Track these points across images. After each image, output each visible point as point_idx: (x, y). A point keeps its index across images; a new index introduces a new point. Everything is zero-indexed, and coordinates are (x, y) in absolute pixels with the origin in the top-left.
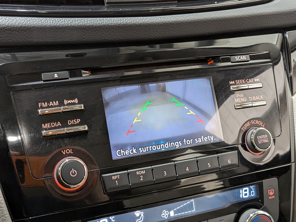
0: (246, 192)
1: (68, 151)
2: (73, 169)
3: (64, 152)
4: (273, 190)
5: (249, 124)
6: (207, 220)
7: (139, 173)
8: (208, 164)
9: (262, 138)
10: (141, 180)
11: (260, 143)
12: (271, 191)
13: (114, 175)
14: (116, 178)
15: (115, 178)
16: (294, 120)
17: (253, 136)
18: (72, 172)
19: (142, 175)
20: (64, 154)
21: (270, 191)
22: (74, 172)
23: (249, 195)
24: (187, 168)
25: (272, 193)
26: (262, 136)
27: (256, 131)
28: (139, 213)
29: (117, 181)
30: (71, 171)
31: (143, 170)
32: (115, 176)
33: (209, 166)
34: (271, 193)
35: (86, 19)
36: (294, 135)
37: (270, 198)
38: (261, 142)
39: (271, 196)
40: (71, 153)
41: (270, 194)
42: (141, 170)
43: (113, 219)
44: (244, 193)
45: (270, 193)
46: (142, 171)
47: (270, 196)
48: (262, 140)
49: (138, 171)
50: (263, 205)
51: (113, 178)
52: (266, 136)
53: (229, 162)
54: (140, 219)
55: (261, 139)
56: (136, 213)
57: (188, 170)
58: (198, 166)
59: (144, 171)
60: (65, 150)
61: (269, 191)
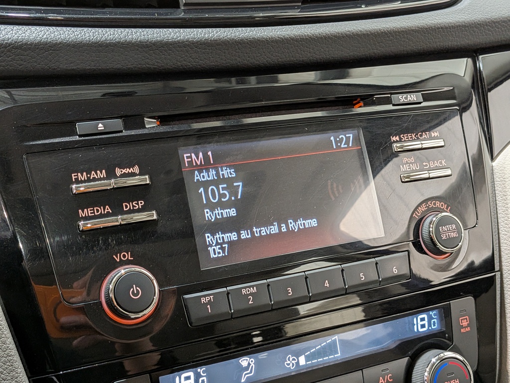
0: (423, 323)
1: (124, 256)
2: (134, 286)
3: (117, 258)
4: (467, 317)
5: (425, 207)
6: (362, 370)
7: (246, 292)
8: (361, 274)
9: (448, 231)
10: (250, 303)
11: (444, 238)
12: (464, 319)
13: (205, 296)
14: (207, 300)
15: (206, 300)
16: (496, 200)
17: (432, 228)
18: (133, 290)
19: (251, 294)
20: (118, 260)
21: (463, 319)
22: (137, 290)
23: (428, 327)
24: (327, 281)
25: (466, 323)
26: (448, 226)
27: (437, 218)
28: (247, 360)
29: (209, 306)
30: (132, 289)
31: (253, 286)
32: (206, 297)
33: (362, 278)
34: (465, 323)
35: (150, 31)
36: (498, 226)
37: (463, 330)
38: (447, 237)
39: (465, 327)
40: (129, 258)
41: (463, 324)
42: (249, 287)
43: (204, 372)
44: (420, 323)
45: (462, 323)
46: (251, 288)
47: (462, 327)
48: (447, 234)
49: (245, 288)
50: (451, 344)
51: (203, 300)
52: (454, 226)
53: (395, 271)
54: (249, 371)
55: (445, 231)
56: (242, 361)
57: (328, 285)
58: (344, 279)
59: (255, 288)
60: (118, 254)
61: (462, 320)
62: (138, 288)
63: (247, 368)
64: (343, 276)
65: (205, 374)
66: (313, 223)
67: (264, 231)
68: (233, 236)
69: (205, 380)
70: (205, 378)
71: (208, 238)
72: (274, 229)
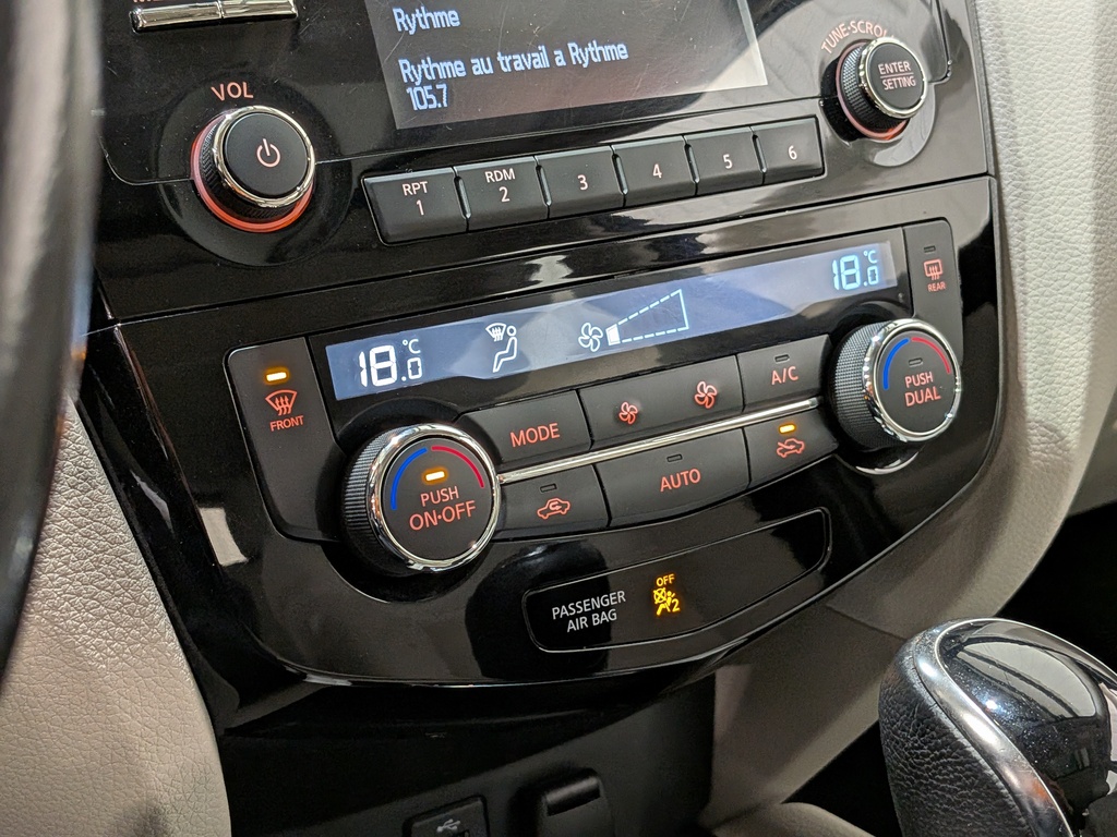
0: (850, 272)
1: (234, 90)
3: (220, 93)
4: (938, 261)
5: (845, 32)
6: (736, 354)
7: (494, 177)
8: (725, 156)
9: (895, 73)
10: (504, 200)
11: (889, 87)
12: (934, 264)
13: (409, 181)
14: (414, 189)
15: (412, 190)
17: (864, 69)
18: (263, 151)
19: (504, 182)
20: (222, 99)
21: (931, 265)
22: (271, 150)
23: (862, 282)
24: (657, 166)
25: (938, 273)
26: (894, 64)
28: (502, 328)
29: (419, 202)
30: (261, 148)
31: (507, 167)
32: (413, 183)
33: (728, 164)
34: (935, 274)
37: (931, 288)
38: (893, 85)
39: (936, 281)
40: (246, 95)
41: (931, 274)
42: (500, 168)
43: (415, 346)
44: (845, 273)
45: (929, 272)
46: (504, 171)
47: (930, 280)
48: (894, 80)
49: (492, 169)
51: (406, 189)
52: (907, 65)
53: (793, 155)
54: (507, 351)
55: (890, 73)
56: (491, 329)
57: (660, 174)
58: (691, 165)
59: (511, 170)
60: (222, 86)
61: (928, 266)
62: (272, 146)
63: (502, 344)
64: (689, 159)
65: (419, 352)
66: (620, 52)
67: (520, 62)
68: (456, 69)
69: (419, 364)
70: (418, 360)
71: (406, 68)
72: (540, 60)
